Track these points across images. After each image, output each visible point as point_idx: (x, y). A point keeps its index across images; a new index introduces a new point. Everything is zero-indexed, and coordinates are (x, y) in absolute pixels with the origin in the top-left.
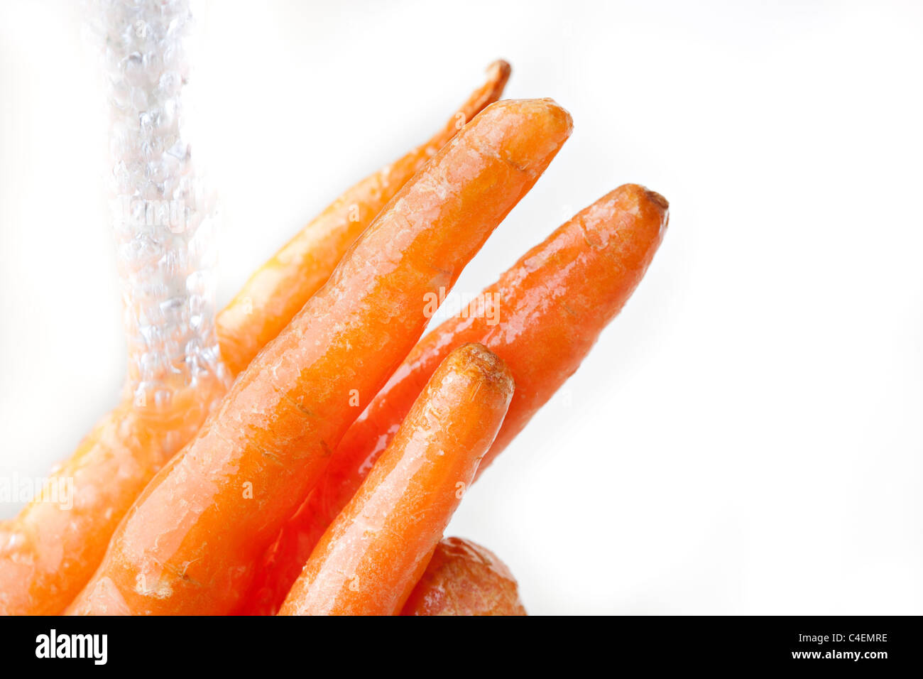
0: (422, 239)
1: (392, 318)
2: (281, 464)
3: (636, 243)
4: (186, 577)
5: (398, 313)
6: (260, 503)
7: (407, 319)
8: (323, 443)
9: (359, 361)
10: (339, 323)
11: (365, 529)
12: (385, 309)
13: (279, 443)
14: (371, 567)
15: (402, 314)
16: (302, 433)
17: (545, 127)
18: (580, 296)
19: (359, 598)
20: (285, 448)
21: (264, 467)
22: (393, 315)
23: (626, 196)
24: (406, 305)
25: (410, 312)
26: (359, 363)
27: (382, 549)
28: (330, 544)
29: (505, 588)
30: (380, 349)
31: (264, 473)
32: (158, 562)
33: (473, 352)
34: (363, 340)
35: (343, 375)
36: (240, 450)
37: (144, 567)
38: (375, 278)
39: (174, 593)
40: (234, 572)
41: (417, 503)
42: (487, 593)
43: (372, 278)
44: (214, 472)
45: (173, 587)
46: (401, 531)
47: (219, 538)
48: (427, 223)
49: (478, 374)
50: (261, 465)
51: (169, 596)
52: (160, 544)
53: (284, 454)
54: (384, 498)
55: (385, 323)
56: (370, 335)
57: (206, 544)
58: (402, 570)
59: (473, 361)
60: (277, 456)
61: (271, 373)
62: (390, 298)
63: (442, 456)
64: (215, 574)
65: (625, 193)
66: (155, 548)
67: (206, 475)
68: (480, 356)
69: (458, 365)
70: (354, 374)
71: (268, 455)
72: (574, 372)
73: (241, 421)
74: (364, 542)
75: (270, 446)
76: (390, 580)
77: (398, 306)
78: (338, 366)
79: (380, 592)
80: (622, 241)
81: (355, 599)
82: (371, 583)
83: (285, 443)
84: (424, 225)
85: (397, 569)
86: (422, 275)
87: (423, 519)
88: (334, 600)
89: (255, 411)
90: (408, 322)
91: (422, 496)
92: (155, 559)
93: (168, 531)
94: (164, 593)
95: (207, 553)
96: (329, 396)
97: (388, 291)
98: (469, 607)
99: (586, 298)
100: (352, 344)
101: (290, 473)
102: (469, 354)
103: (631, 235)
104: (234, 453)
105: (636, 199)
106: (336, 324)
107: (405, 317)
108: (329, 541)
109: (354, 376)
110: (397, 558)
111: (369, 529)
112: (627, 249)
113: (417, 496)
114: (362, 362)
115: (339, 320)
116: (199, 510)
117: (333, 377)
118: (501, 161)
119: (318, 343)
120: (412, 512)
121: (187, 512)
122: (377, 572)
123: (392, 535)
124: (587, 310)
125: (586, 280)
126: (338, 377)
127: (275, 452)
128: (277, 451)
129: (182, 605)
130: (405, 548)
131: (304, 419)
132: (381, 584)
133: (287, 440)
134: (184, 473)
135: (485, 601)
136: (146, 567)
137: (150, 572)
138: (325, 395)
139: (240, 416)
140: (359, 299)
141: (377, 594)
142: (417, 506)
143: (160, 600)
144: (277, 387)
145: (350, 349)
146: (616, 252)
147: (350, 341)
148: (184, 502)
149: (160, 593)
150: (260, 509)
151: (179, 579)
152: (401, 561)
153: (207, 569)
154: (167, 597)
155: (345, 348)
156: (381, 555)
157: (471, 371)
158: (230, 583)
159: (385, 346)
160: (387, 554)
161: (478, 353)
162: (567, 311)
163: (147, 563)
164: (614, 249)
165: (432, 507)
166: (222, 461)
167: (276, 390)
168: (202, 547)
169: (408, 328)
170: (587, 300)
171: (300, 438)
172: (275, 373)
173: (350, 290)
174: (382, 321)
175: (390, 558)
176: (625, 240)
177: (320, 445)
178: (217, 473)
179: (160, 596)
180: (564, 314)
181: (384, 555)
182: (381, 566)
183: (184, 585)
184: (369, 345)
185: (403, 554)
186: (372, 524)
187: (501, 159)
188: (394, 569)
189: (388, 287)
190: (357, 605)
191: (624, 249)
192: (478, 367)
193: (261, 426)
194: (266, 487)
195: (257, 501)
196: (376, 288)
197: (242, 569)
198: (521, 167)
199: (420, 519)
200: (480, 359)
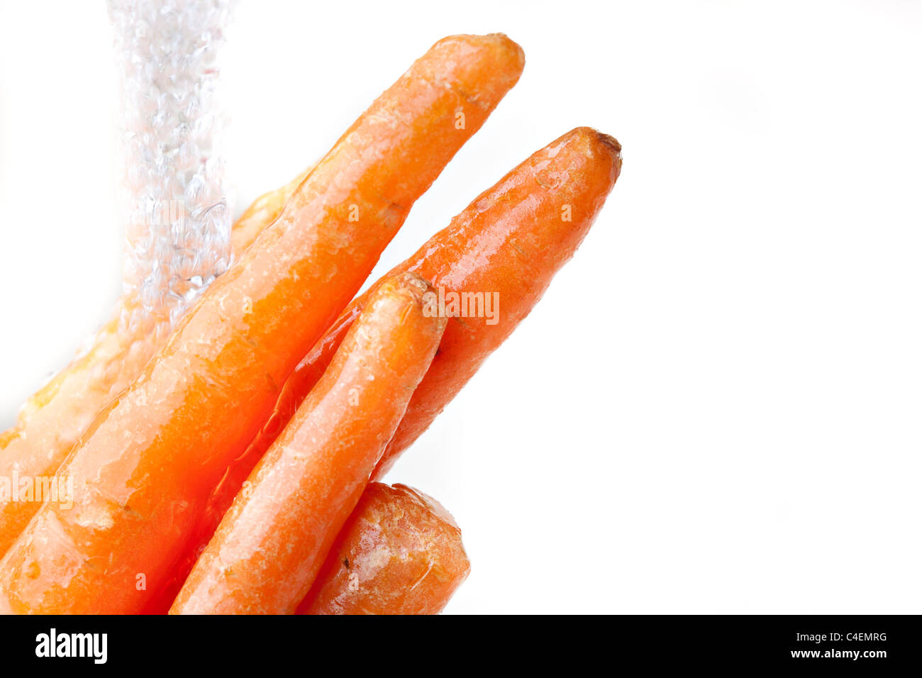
0: (373, 170)
1: (341, 250)
2: (226, 396)
3: (586, 183)
4: (127, 508)
5: (347, 244)
6: (204, 435)
7: (356, 251)
8: (268, 376)
9: (307, 293)
10: (287, 254)
11: (294, 456)
12: (333, 240)
13: (224, 373)
14: (299, 493)
15: (350, 246)
16: (247, 364)
17: (497, 58)
18: (530, 235)
19: (287, 524)
20: (229, 379)
21: (209, 398)
22: (340, 246)
23: (578, 138)
24: (355, 236)
25: (358, 243)
26: (306, 295)
27: (311, 475)
28: (260, 472)
29: (444, 531)
30: (328, 281)
31: (208, 404)
32: (100, 493)
33: (406, 278)
34: (311, 272)
35: (290, 307)
36: (185, 380)
37: (86, 498)
38: (324, 208)
39: (115, 525)
40: (176, 506)
41: (347, 429)
42: (425, 534)
43: (322, 208)
44: (159, 402)
45: (114, 518)
46: (330, 456)
47: (162, 469)
48: (377, 152)
49: (409, 299)
50: (205, 395)
51: (109, 527)
52: (103, 475)
53: (229, 385)
54: (314, 423)
55: (333, 254)
56: (318, 266)
57: (148, 475)
58: (330, 498)
59: (405, 286)
60: (223, 387)
61: (218, 303)
62: (339, 229)
63: (371, 382)
64: (157, 507)
65: (576, 134)
66: (97, 479)
67: (151, 405)
68: (413, 282)
69: (390, 289)
70: (301, 305)
71: (213, 385)
72: (525, 315)
73: (187, 351)
74: (293, 468)
75: (215, 377)
76: (318, 507)
77: (346, 237)
78: (284, 297)
79: (308, 520)
80: (573, 181)
81: (283, 525)
82: (299, 509)
83: (230, 373)
84: (374, 155)
85: (325, 496)
86: (371, 206)
87: (352, 446)
88: (261, 526)
89: (201, 341)
90: (356, 255)
91: (352, 422)
92: (96, 489)
93: (111, 461)
94: (105, 524)
95: (150, 484)
96: (275, 328)
97: (336, 222)
98: (405, 546)
99: (536, 237)
100: (299, 275)
101: (235, 405)
102: (402, 280)
103: (582, 175)
104: (178, 383)
105: (588, 140)
106: (284, 254)
107: (353, 250)
108: (259, 469)
109: (301, 308)
110: (326, 485)
111: (299, 455)
112: (577, 188)
113: (346, 422)
114: (309, 294)
115: (287, 250)
116: (141, 440)
117: (280, 307)
118: (452, 92)
119: (265, 273)
120: (341, 438)
121: (131, 442)
122: (305, 498)
123: (321, 462)
124: (537, 250)
125: (536, 219)
126: (285, 308)
127: (220, 383)
128: (222, 382)
129: (122, 537)
130: (335, 475)
131: (250, 350)
132: (309, 511)
133: (233, 371)
134: (129, 405)
135: (422, 542)
136: (88, 497)
137: (92, 503)
138: (271, 327)
139: (185, 346)
140: (307, 229)
141: (305, 522)
142: (346, 432)
143: (100, 531)
144: (224, 317)
145: (297, 280)
146: (567, 191)
147: (297, 271)
148: (127, 433)
149: (101, 524)
150: (203, 441)
151: (120, 510)
152: (330, 488)
153: (149, 502)
154: (108, 529)
155: (293, 278)
156: (310, 481)
157: (403, 295)
158: (172, 517)
159: (333, 278)
160: (315, 481)
161: (411, 279)
162: (516, 250)
163: (89, 494)
164: (565, 188)
165: (362, 433)
166: (167, 391)
167: (223, 320)
168: (144, 479)
169: (356, 260)
170: (537, 240)
171: (245, 369)
172: (222, 304)
173: (299, 220)
174: (330, 252)
175: (318, 484)
176: (576, 179)
177: (265, 377)
178: (162, 403)
179: (100, 527)
180: (513, 253)
181: (312, 481)
182: (309, 492)
183: (125, 517)
184: (316, 276)
185: (333, 482)
186: (301, 450)
187: (452, 89)
188: (322, 497)
189: (338, 218)
190: (285, 532)
191: (575, 189)
192: (410, 292)
193: (207, 356)
194: (210, 418)
195: (201, 432)
196: (326, 218)
197: (185, 504)
198: (472, 97)
199: (349, 445)
200: (412, 285)
